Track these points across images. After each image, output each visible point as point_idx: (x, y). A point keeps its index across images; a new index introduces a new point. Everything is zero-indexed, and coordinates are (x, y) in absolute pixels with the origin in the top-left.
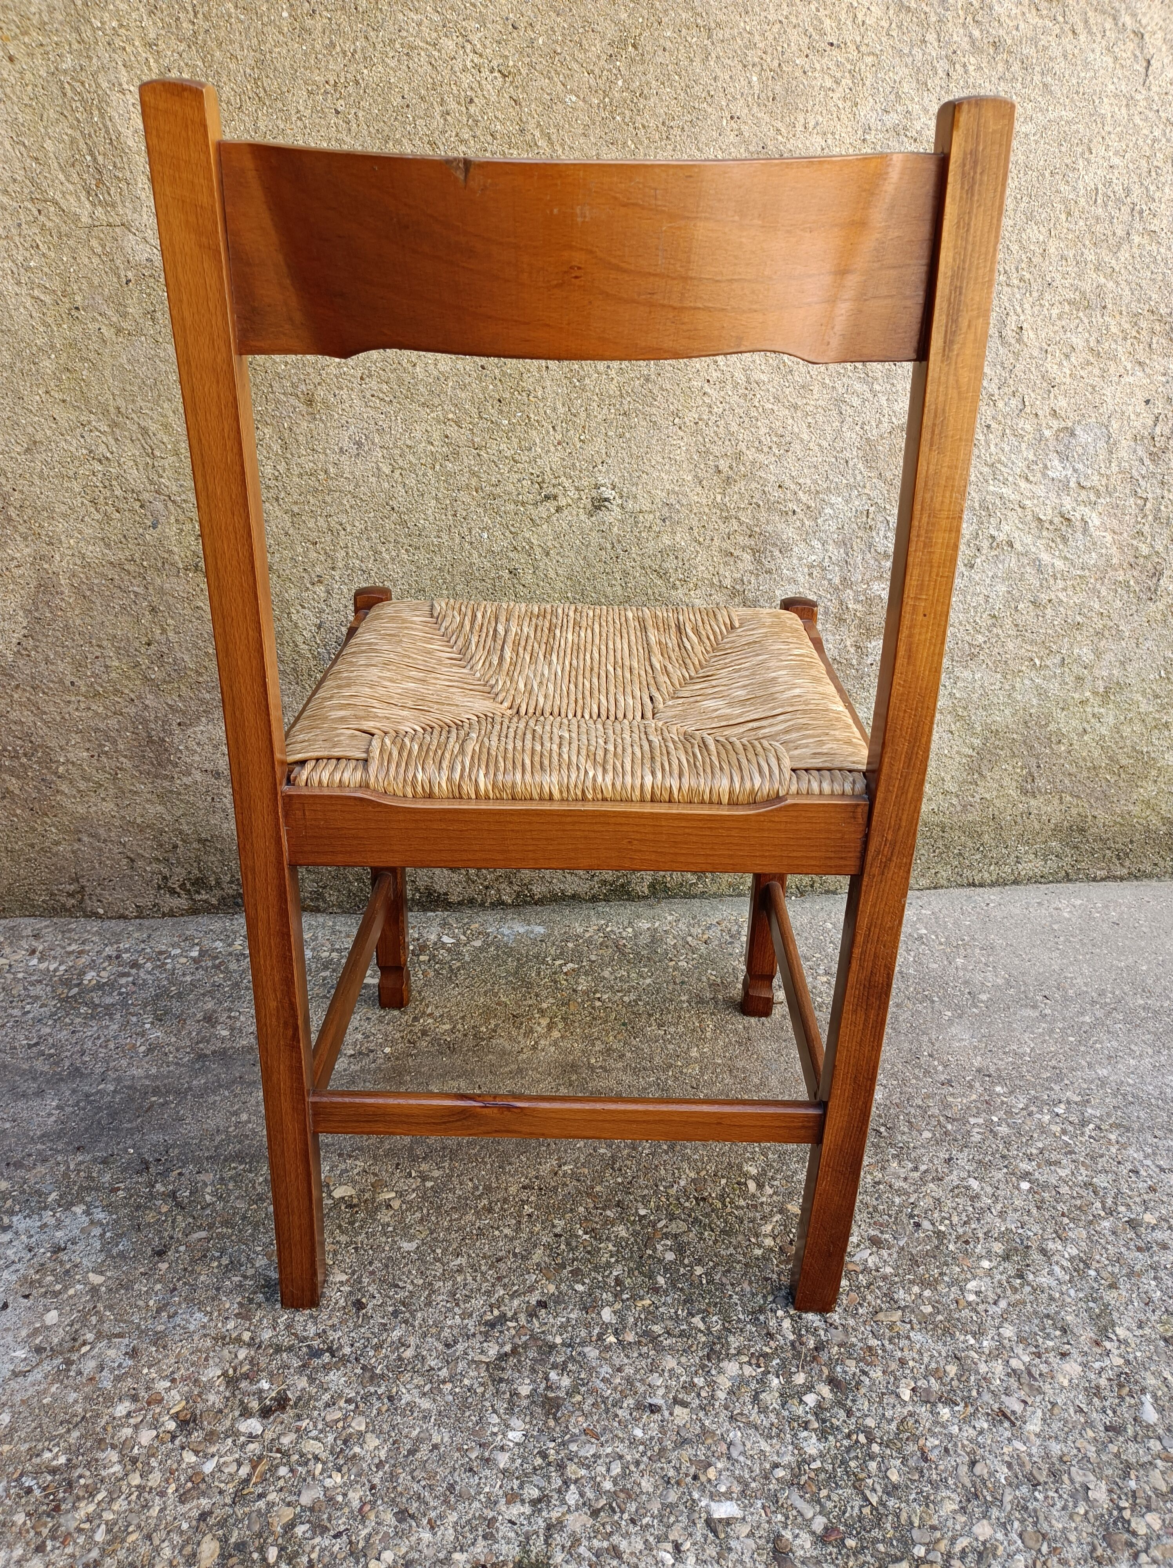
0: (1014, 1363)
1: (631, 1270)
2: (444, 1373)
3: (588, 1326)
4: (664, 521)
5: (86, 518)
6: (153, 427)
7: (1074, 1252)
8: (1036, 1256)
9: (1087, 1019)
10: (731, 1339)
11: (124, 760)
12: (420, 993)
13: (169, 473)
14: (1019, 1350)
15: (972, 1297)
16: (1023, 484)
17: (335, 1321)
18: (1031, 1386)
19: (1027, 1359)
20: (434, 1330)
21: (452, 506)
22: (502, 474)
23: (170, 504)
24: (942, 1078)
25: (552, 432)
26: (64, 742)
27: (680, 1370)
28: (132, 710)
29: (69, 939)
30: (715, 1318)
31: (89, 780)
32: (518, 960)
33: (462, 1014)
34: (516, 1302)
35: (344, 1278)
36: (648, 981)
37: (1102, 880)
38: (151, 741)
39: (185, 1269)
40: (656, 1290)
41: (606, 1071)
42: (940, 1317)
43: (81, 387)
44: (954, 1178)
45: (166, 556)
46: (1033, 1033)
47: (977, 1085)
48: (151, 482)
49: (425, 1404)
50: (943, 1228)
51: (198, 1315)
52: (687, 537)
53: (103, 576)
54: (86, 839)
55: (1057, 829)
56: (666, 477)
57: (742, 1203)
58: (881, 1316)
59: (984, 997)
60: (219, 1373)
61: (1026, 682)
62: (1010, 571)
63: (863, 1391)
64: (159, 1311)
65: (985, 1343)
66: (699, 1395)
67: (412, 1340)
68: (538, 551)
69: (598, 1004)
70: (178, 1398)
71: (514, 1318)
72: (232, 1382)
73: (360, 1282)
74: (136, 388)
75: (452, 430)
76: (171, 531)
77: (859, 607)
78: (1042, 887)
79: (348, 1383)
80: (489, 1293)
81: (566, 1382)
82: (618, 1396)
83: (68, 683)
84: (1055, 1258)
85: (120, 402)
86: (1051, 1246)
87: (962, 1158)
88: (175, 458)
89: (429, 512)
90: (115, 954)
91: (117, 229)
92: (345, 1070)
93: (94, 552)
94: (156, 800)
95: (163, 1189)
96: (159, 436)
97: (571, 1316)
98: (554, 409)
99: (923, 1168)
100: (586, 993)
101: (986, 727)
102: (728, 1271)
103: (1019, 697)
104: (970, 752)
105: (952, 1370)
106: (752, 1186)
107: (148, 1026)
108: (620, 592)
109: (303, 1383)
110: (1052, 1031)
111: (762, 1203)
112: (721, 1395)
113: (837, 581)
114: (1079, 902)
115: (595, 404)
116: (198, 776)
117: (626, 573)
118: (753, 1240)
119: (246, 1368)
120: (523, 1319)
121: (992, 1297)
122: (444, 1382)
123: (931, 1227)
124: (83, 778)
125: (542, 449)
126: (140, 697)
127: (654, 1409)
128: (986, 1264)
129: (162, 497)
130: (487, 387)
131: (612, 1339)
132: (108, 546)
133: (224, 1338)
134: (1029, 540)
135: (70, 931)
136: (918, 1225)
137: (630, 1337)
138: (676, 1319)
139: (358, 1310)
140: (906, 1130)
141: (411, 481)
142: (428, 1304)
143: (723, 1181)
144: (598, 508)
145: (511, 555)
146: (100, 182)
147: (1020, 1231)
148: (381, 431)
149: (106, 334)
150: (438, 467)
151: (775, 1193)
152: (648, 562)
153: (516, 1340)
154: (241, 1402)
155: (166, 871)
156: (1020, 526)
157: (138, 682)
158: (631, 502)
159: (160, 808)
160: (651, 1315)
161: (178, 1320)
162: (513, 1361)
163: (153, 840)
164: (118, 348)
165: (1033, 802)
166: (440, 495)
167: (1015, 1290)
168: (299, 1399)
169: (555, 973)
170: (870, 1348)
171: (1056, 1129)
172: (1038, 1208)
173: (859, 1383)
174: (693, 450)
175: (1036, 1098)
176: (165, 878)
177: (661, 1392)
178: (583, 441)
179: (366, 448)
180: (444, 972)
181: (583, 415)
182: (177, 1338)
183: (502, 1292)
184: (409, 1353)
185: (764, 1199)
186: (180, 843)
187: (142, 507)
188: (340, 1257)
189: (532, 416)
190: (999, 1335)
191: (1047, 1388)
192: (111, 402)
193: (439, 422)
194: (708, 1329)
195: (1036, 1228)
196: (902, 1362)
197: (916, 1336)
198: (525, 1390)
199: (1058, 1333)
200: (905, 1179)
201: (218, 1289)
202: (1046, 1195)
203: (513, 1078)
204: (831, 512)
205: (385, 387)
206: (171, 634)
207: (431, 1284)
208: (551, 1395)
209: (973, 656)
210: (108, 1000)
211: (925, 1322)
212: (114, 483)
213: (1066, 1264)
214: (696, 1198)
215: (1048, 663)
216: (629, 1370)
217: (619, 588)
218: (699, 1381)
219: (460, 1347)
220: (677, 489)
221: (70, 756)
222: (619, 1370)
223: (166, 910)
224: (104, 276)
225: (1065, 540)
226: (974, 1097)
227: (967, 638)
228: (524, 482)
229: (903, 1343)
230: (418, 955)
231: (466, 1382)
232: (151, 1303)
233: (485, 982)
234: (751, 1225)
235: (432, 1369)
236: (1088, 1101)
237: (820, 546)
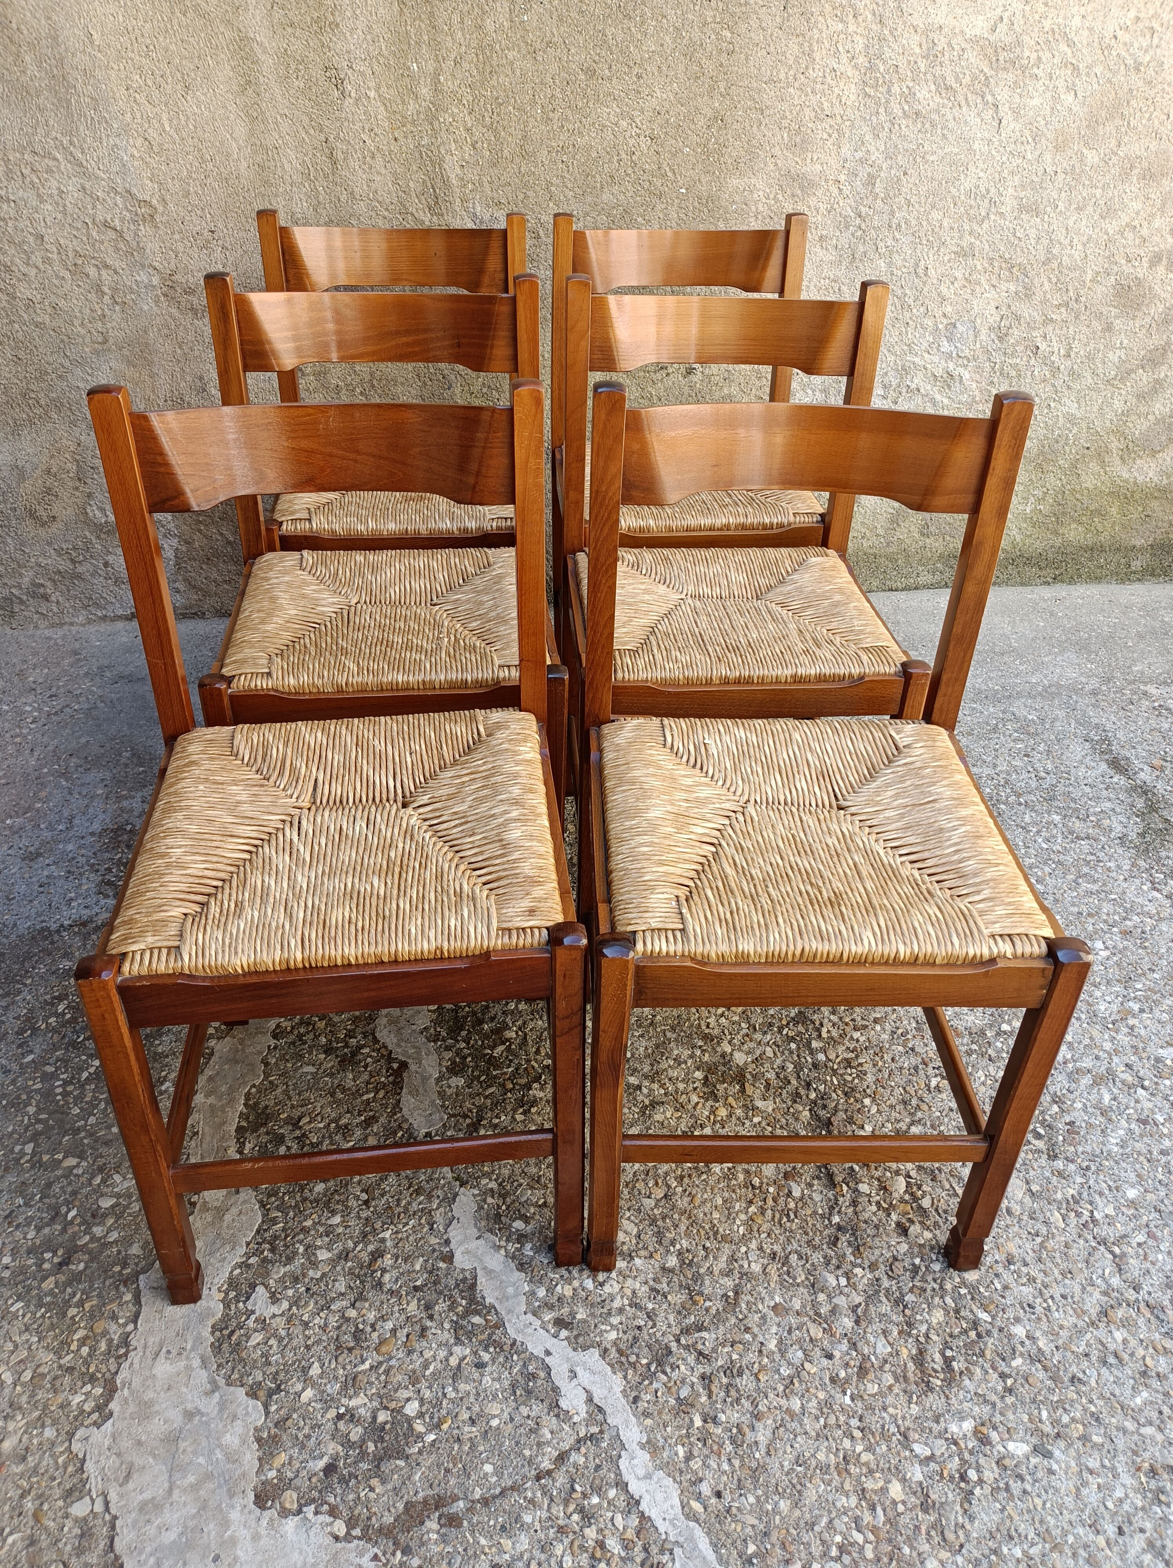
16: (926, 355)
23: (458, 376)
52: (738, 389)
55: (941, 556)
76: (458, 391)
129: (454, 373)
132: (423, 400)
134: (929, 387)
144: (690, 373)
146: (437, 203)
158: (708, 370)
165: (927, 541)
187: (443, 378)
225: (949, 387)
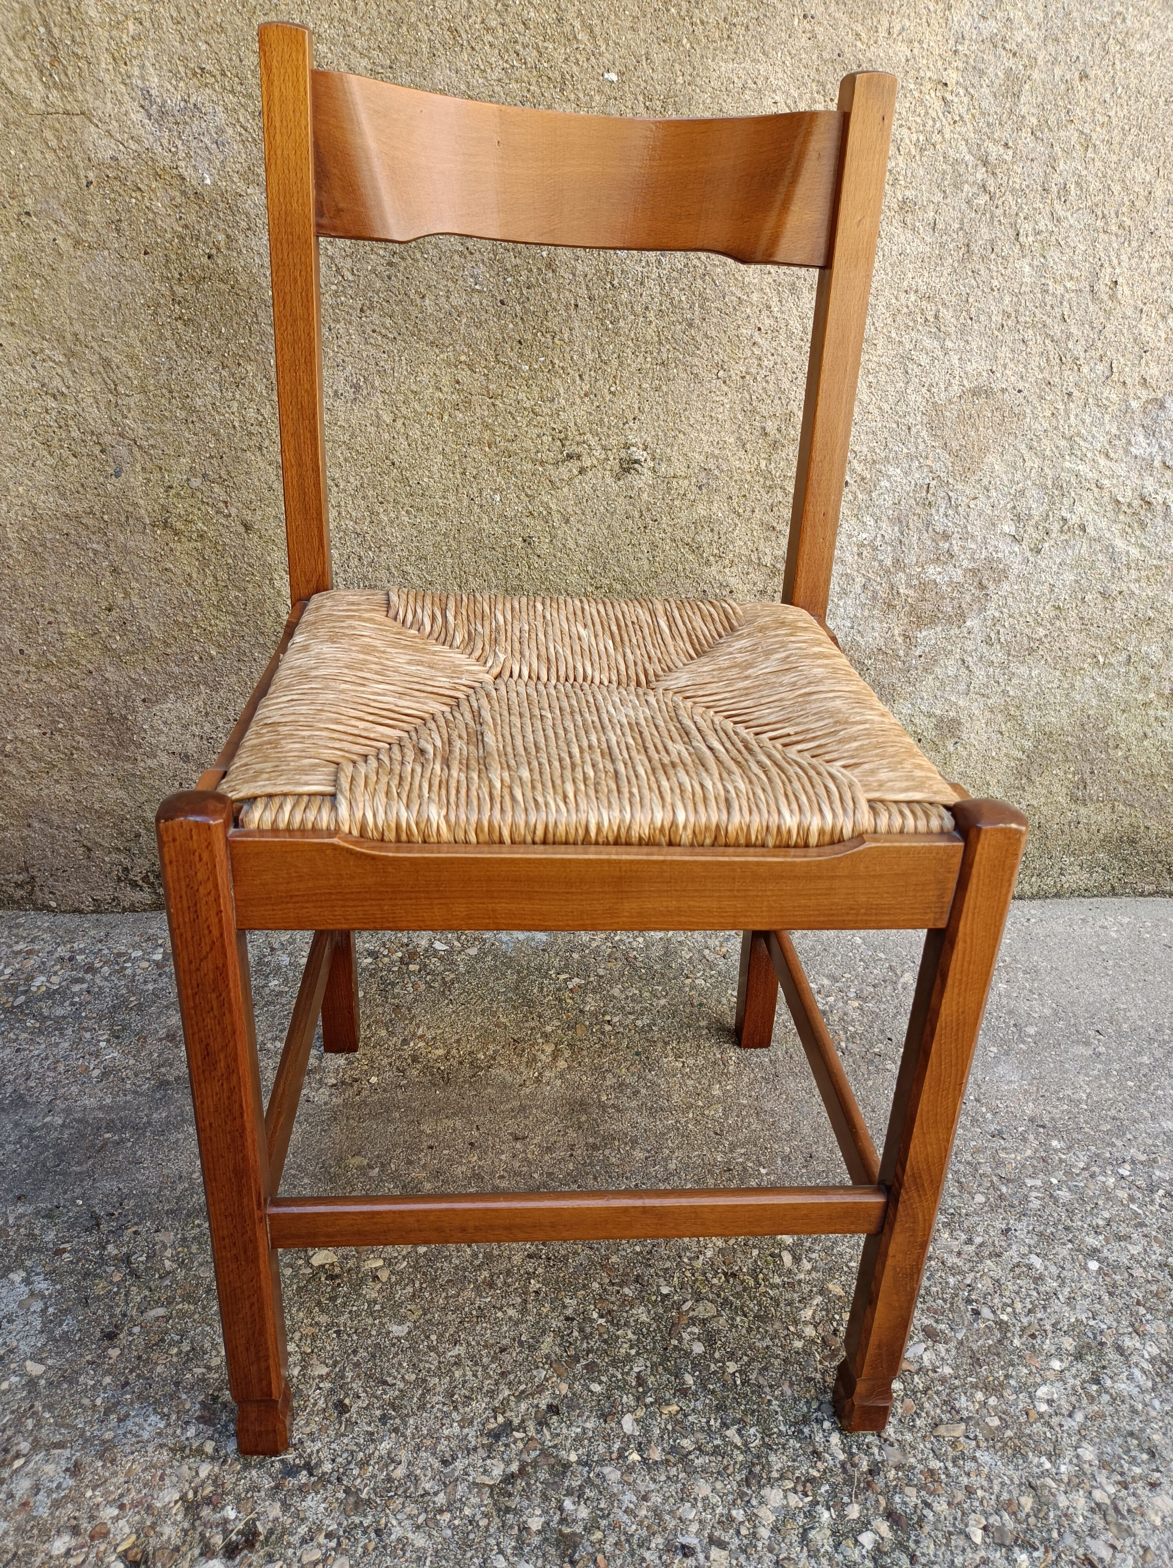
0: (1098, 1495)
1: (654, 1365)
2: (441, 1499)
3: (607, 1438)
4: (700, 488)
5: (38, 463)
6: (117, 359)
7: (1155, 1351)
8: (1112, 1355)
9: (1145, 1060)
10: (773, 1458)
11: (81, 739)
12: (409, 1010)
13: (135, 413)
14: (1102, 1478)
15: (1043, 1407)
16: (1102, 461)
17: (314, 1427)
18: (1118, 1526)
19: (1112, 1490)
20: (428, 1442)
21: (461, 463)
22: (519, 428)
23: (135, 449)
24: (993, 1128)
25: (578, 382)
26: (12, 717)
27: (715, 1499)
28: (90, 684)
29: (16, 936)
30: (753, 1431)
31: (40, 760)
32: (519, 972)
33: (457, 1037)
34: (523, 1406)
35: (324, 1371)
36: (663, 1002)
37: (1150, 895)
38: (111, 718)
39: (139, 1358)
40: (683, 1392)
41: (619, 1111)
42: (1009, 1433)
43: (32, 308)
44: (1013, 1254)
45: (131, 509)
46: (1087, 1075)
47: (1031, 1137)
48: (114, 424)
49: (420, 1540)
50: (1005, 1317)
51: (154, 1419)
52: (725, 507)
53: (57, 529)
54: (36, 825)
55: (1106, 840)
56: (705, 439)
57: (777, 1280)
58: (941, 1430)
59: (1031, 1030)
60: (177, 1496)
61: (1088, 680)
62: (1080, 558)
63: (927, 1528)
64: (108, 1411)
65: (1063, 1468)
66: (738, 1532)
67: (404, 1455)
68: (556, 517)
69: (608, 1028)
70: (127, 1530)
71: (522, 1427)
72: (191, 1508)
73: (343, 1377)
74: (97, 312)
75: (464, 375)
76: (137, 481)
77: (911, 592)
78: (1086, 901)
79: (329, 1511)
80: (492, 1394)
81: (583, 1513)
82: (645, 1533)
83: (16, 651)
84: (1134, 1359)
85: (78, 327)
86: (1128, 1343)
87: (1021, 1228)
88: (142, 396)
89: (435, 469)
90: (68, 955)
91: (75, 119)
92: (326, 1104)
93: (46, 502)
94: (115, 783)
95: (115, 1252)
96: (123, 370)
97: (588, 1425)
98: (582, 355)
99: (978, 1240)
100: (594, 1014)
101: (1039, 728)
102: (765, 1369)
103: (1078, 697)
104: (1020, 755)
105: (1027, 1502)
106: (787, 1258)
107: (103, 1044)
108: (646, 567)
109: (275, 1510)
110: (1108, 1073)
111: (800, 1281)
112: (764, 1533)
113: (889, 562)
114: (1126, 920)
115: (629, 351)
116: (164, 759)
117: (654, 546)
118: (792, 1329)
119: (209, 1490)
120: (531, 1426)
121: (1066, 1407)
122: (441, 1511)
123: (991, 1316)
124: (34, 758)
125: (567, 400)
126: (99, 669)
127: (687, 1551)
128: (1056, 1365)
129: (127, 441)
130: (506, 326)
131: (635, 1457)
132: (63, 496)
133: (183, 1449)
134: (1103, 524)
135: (18, 925)
136: (976, 1313)
137: (656, 1454)
138: (708, 1431)
139: (341, 1414)
140: (956, 1192)
141: (415, 433)
142: (422, 1407)
143: (755, 1252)
144: (627, 470)
145: (526, 521)
146: (55, 59)
147: (1092, 1322)
148: (381, 373)
149: (62, 246)
150: (446, 417)
151: (814, 1268)
152: (679, 534)
153: (525, 1456)
154: (202, 1535)
155: (127, 863)
156: (1095, 508)
157: (97, 652)
158: (664, 466)
159: (121, 793)
160: (679, 1424)
161: (129, 1424)
162: (521, 1484)
163: (113, 828)
164: (76, 263)
165: (1083, 811)
166: (447, 449)
167: (1092, 1399)
168: (271, 1532)
169: (559, 990)
170: (932, 1472)
171: (1123, 1195)
172: (1111, 1294)
173: (922, 1519)
174: (738, 408)
175: (1097, 1155)
176: (126, 869)
177: (694, 1528)
178: (613, 393)
179: (365, 392)
180: (436, 985)
181: (615, 363)
182: (128, 1449)
183: (507, 1392)
184: (399, 1472)
185: (802, 1276)
186: (143, 832)
187: (102, 451)
188: (319, 1344)
189: (556, 361)
190: (1078, 1456)
191: (1137, 1528)
192: (67, 327)
193: (449, 365)
194: (746, 1444)
195: (1110, 1319)
196: (970, 1491)
197: (984, 1457)
198: (535, 1524)
199: (1145, 1457)
200: (959, 1254)
201: (177, 1384)
202: (1117, 1277)
203: (515, 1117)
204: (888, 485)
205: (388, 321)
206: (135, 599)
207: (424, 1381)
208: (567, 1530)
209: (1031, 651)
210: (59, 1012)
211: (993, 1438)
212: (70, 422)
213: (1147, 1366)
214: (725, 1274)
215: (1113, 661)
216: (656, 1499)
217: (646, 562)
218: (738, 1514)
219: (459, 1465)
220: (717, 452)
221: (20, 733)
222: (645, 1498)
223: (127, 904)
224: (60, 175)
225: (1143, 525)
226: (1029, 1152)
227: (1027, 631)
228: (544, 438)
229: (969, 1465)
230: (407, 964)
231: (467, 1511)
232: (98, 1402)
233: (482, 998)
234: (788, 1309)
235: (427, 1493)
236: (1155, 1161)
237: (872, 523)
